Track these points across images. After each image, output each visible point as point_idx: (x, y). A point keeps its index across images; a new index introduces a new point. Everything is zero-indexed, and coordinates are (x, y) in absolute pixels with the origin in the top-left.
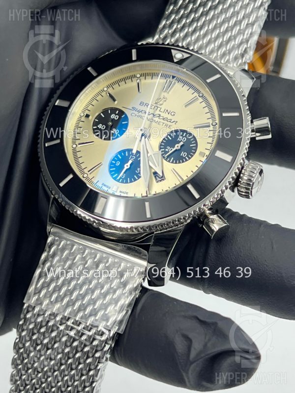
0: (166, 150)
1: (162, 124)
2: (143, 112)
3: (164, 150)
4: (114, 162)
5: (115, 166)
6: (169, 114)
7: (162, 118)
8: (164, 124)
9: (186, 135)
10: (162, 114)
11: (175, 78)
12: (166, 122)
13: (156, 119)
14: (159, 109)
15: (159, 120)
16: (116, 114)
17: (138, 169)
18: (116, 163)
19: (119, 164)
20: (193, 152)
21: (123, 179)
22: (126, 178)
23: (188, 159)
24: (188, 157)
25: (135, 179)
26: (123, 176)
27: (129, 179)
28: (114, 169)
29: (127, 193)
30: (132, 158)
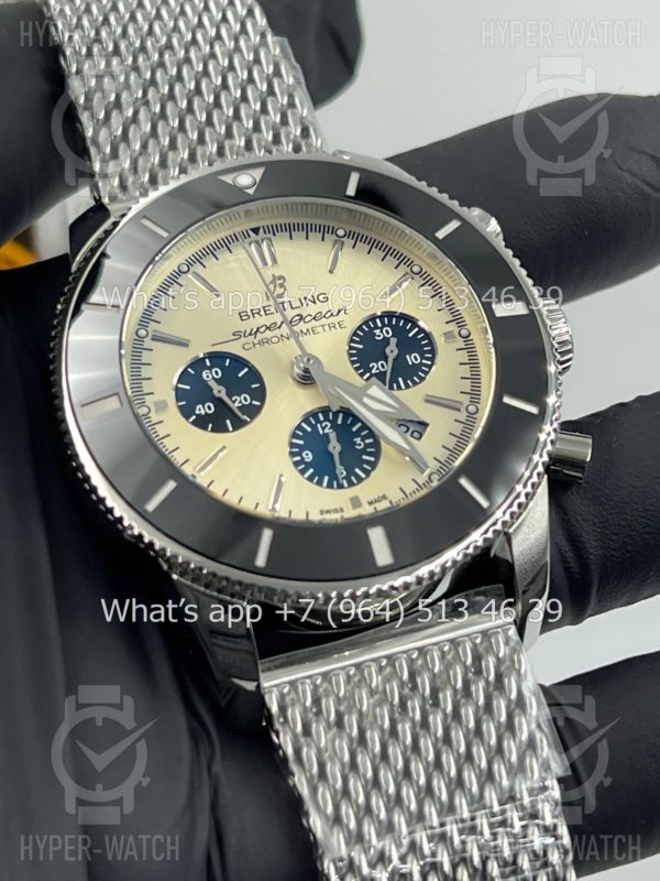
0: (373, 372)
1: (320, 329)
2: (261, 330)
3: (368, 375)
4: (298, 458)
5: (308, 466)
6: (315, 303)
7: (309, 318)
8: (327, 328)
9: (382, 322)
10: (304, 312)
12: (324, 321)
13: (302, 326)
14: (287, 304)
15: (309, 326)
18: (302, 458)
19: (310, 456)
20: (426, 345)
21: (347, 478)
22: (350, 472)
23: (429, 363)
24: (428, 359)
25: (368, 462)
26: (341, 471)
27: (357, 470)
28: (311, 471)
29: (384, 497)
30: (323, 429)
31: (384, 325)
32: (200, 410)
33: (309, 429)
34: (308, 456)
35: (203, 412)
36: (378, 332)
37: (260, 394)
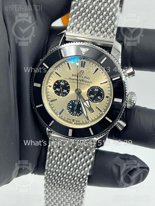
0: (91, 97)
1: (85, 84)
2: (75, 80)
3: (89, 97)
4: (69, 106)
5: (70, 109)
6: (87, 79)
7: (84, 81)
8: (86, 84)
10: (84, 79)
11: (85, 59)
12: (87, 83)
13: (82, 82)
14: (82, 77)
15: (83, 83)
16: (63, 82)
17: (81, 108)
20: (103, 96)
21: (75, 114)
22: (76, 113)
23: (102, 100)
24: (102, 99)
25: (80, 113)
26: (75, 112)
27: (78, 114)
28: (70, 110)
29: (79, 121)
30: (76, 103)
31: (97, 88)
32: (57, 89)
33: (74, 102)
34: (71, 107)
35: (57, 90)
36: (96, 89)
37: (68, 91)
